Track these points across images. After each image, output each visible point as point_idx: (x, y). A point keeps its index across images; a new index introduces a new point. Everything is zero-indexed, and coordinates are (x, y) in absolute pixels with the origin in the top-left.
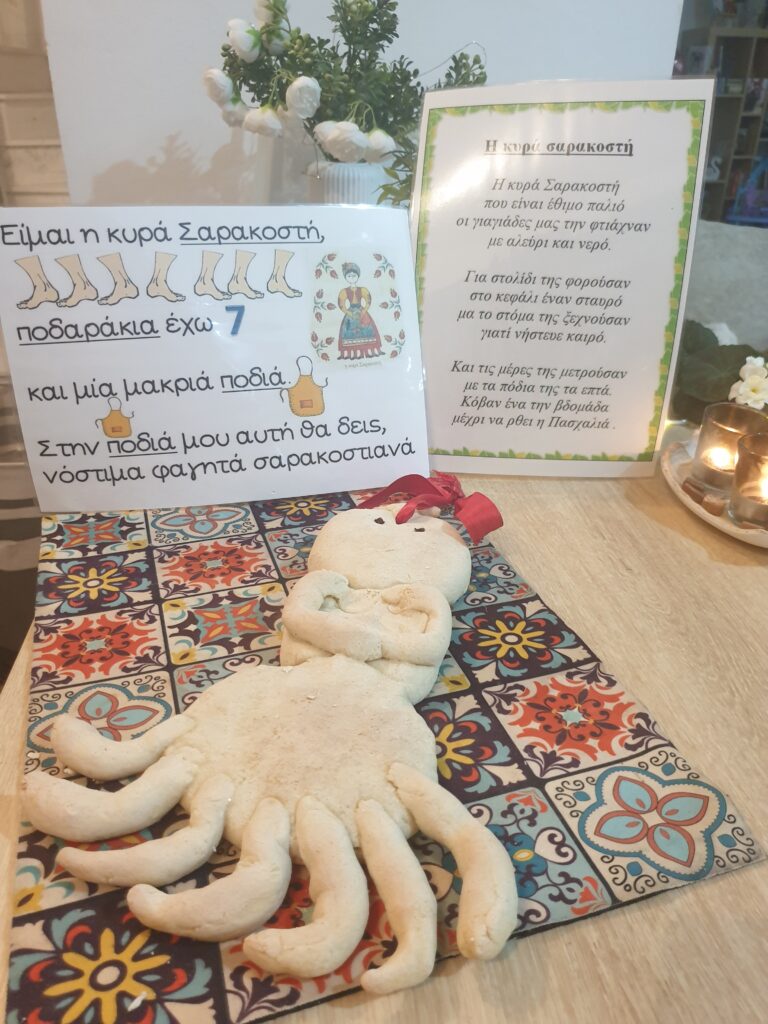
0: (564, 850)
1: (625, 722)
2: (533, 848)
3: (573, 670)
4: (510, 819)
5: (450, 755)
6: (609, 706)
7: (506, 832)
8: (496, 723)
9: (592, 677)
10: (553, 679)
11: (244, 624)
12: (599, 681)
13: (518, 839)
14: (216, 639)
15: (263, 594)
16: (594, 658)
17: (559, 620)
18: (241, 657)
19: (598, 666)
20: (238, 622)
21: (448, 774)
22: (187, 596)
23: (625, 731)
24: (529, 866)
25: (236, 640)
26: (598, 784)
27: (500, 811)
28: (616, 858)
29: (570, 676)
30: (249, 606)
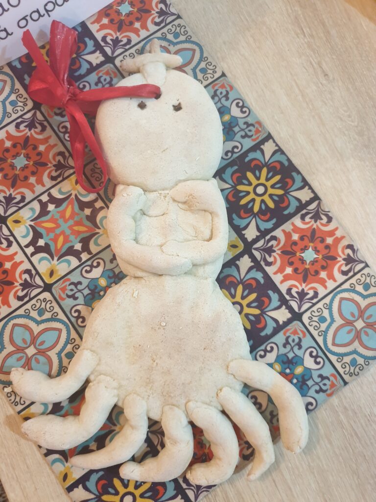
0: (319, 360)
1: (340, 253)
2: (303, 364)
3: (304, 212)
4: (288, 347)
5: (247, 310)
6: (329, 240)
7: (288, 358)
8: (266, 276)
9: (316, 217)
10: (293, 224)
11: (76, 228)
12: (322, 219)
13: (294, 361)
14: (64, 250)
15: (74, 189)
16: (316, 198)
17: (289, 160)
18: (89, 263)
19: (319, 204)
20: (70, 227)
21: (249, 327)
22: (20, 208)
23: (341, 261)
24: (303, 376)
25: (78, 247)
26: (329, 307)
27: (282, 344)
28: (344, 358)
29: (303, 218)
30: (70, 206)
